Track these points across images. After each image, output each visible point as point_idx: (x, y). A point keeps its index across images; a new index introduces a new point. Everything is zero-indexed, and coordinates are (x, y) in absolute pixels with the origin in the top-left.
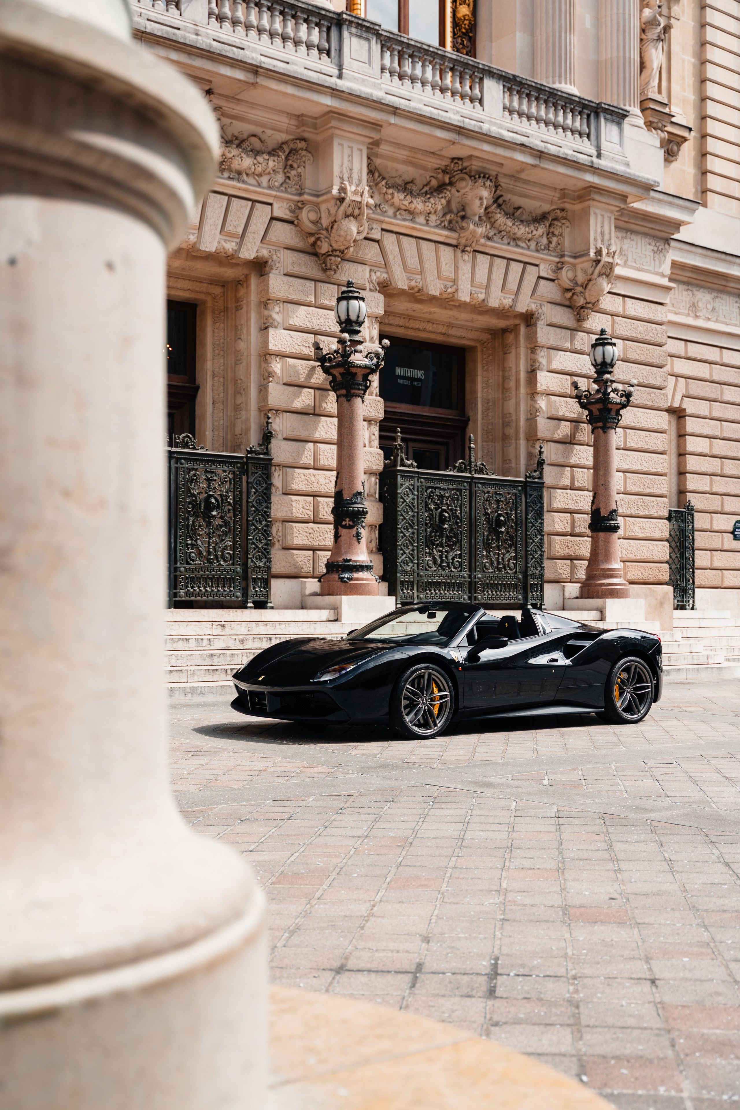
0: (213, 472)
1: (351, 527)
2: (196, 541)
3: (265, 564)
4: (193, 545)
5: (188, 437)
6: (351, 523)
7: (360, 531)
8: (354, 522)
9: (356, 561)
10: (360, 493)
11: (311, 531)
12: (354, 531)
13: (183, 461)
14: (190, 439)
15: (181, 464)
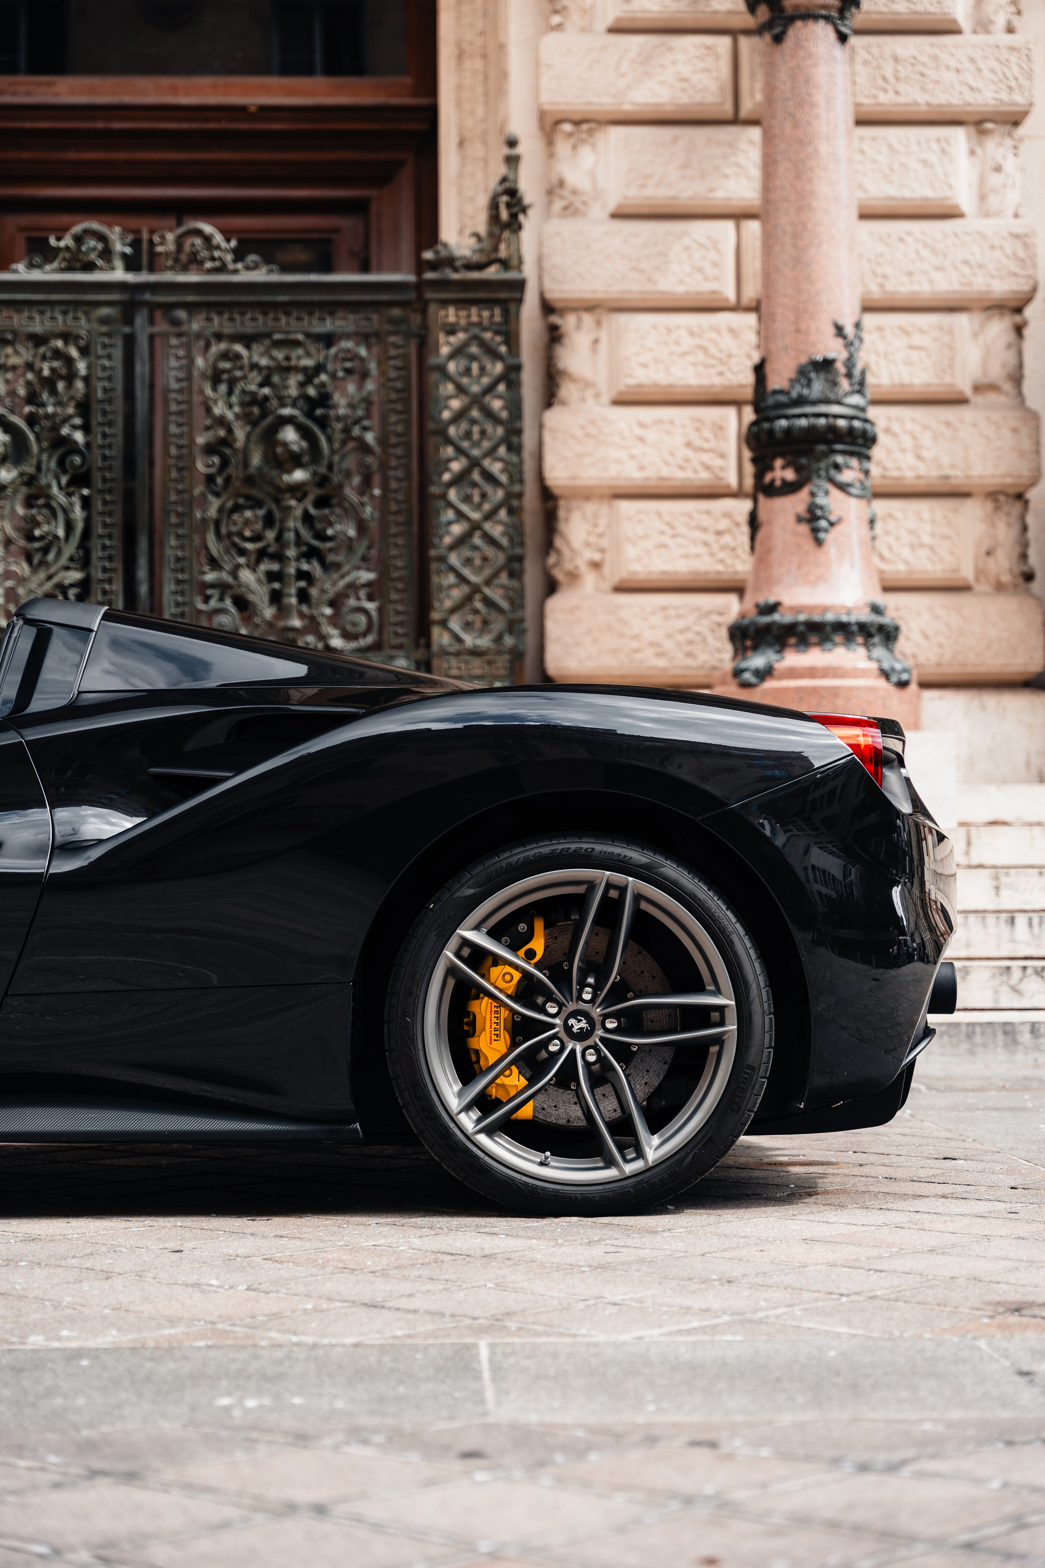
0: (297, 344)
1: (790, 488)
2: (234, 573)
3: (499, 639)
4: (223, 588)
5: (199, 233)
6: (790, 475)
7: (820, 500)
8: (798, 469)
9: (798, 610)
10: (826, 365)
11: (723, 524)
12: (797, 503)
13: (182, 314)
14: (208, 239)
15: (175, 323)
